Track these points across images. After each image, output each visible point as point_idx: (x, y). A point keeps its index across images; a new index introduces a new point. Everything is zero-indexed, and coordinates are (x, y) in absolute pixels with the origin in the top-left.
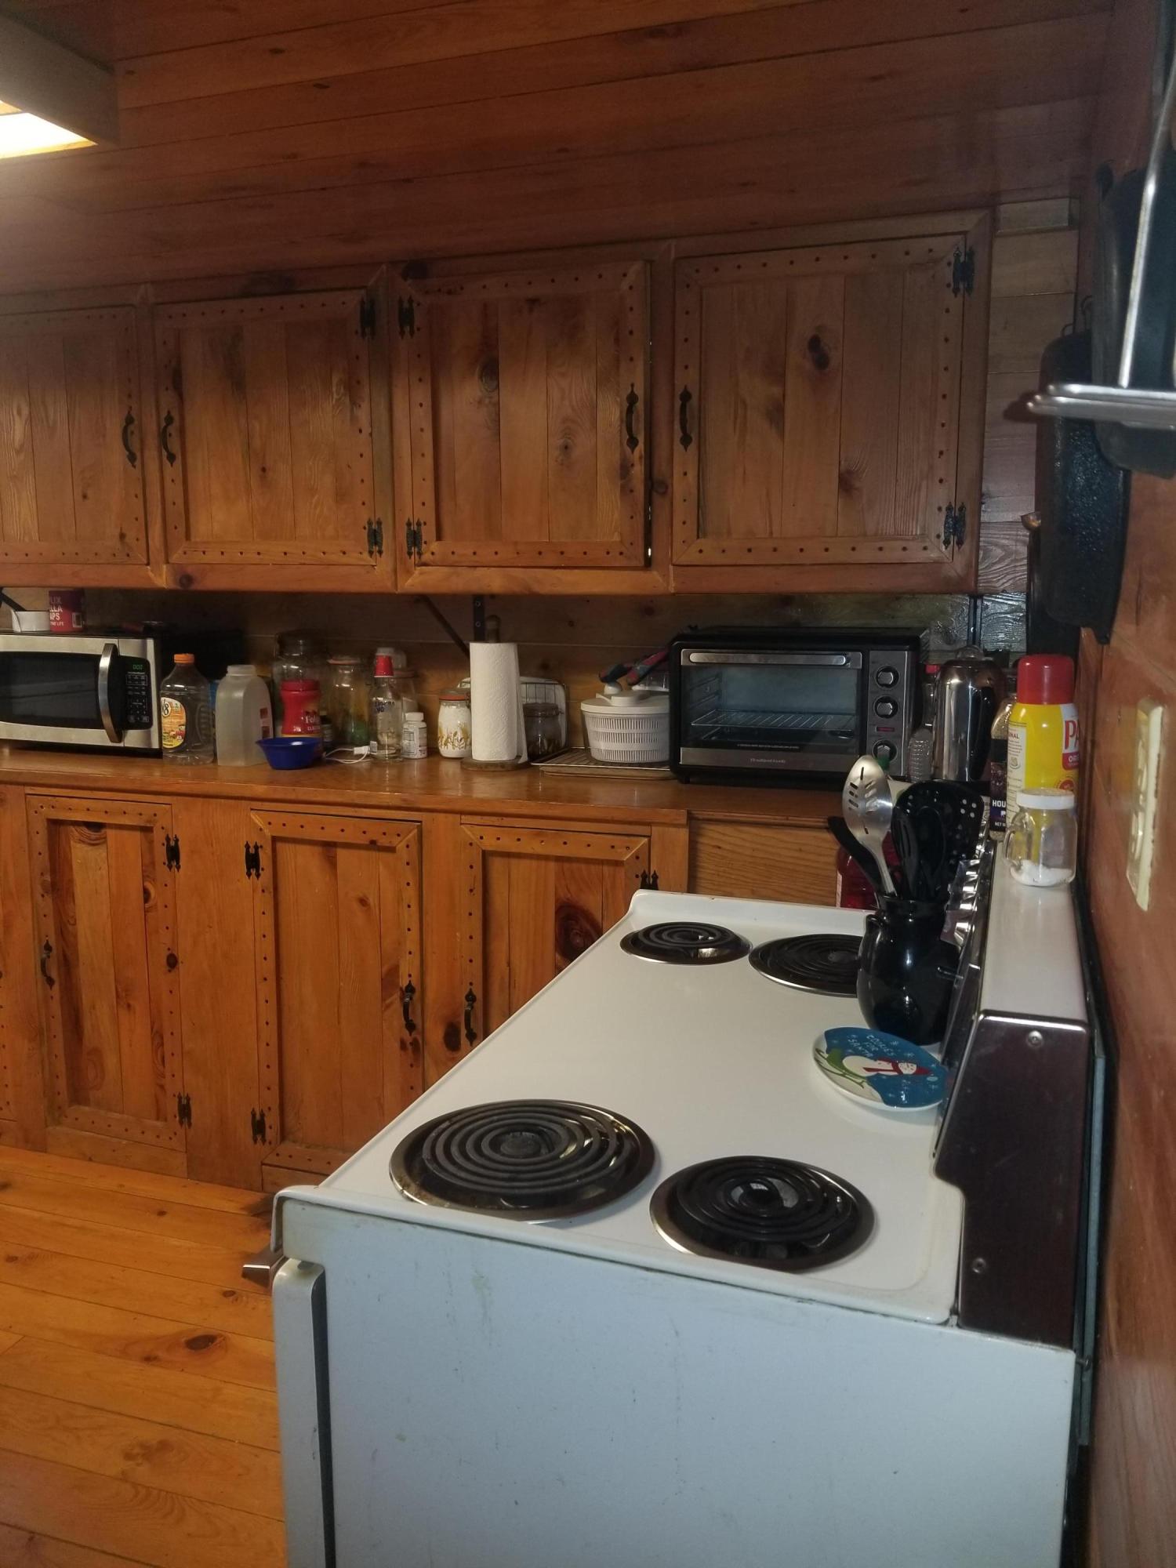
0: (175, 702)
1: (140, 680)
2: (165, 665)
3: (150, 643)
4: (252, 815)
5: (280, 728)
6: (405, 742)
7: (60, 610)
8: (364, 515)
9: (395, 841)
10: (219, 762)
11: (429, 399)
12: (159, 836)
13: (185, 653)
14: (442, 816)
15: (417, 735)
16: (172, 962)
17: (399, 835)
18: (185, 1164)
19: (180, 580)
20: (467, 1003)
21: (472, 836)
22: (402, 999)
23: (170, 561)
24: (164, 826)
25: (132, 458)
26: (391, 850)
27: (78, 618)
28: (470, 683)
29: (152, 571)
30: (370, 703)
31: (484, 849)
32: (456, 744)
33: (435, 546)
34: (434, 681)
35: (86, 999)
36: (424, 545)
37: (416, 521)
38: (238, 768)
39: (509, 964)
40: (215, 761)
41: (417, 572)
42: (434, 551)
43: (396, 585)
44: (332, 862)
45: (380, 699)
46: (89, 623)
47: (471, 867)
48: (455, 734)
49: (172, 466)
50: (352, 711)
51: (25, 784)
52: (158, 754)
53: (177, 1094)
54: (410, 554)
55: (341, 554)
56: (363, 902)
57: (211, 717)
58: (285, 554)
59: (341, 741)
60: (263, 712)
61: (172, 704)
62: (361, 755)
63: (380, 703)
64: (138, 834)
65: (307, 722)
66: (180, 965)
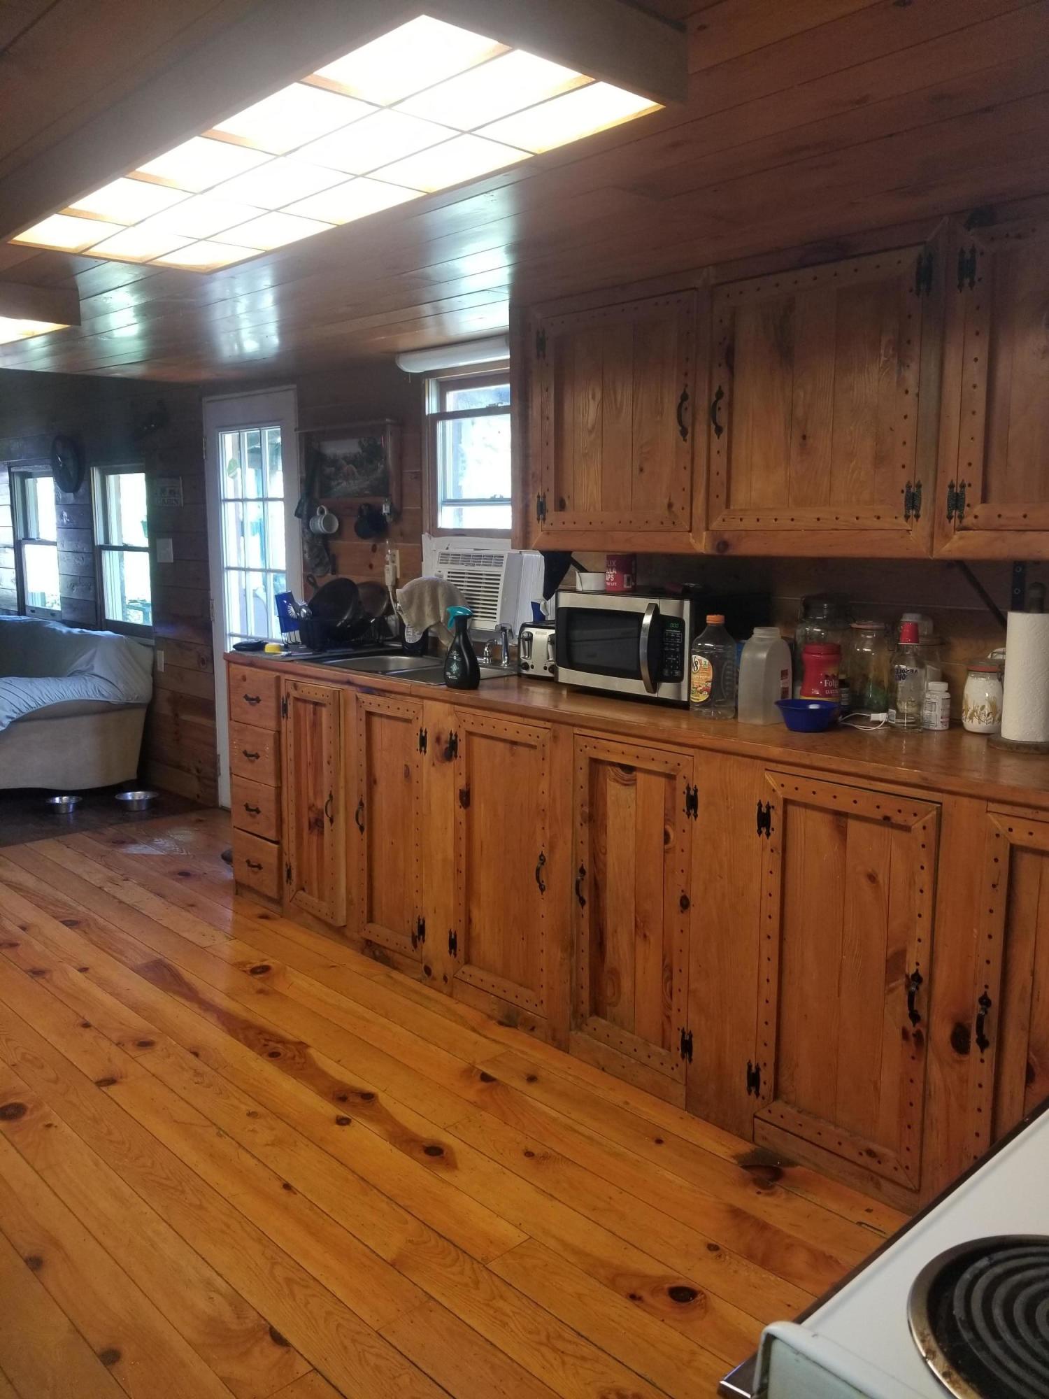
0: (705, 661)
1: (675, 638)
2: (698, 623)
3: (687, 604)
4: (766, 776)
5: (799, 689)
6: (926, 712)
7: (614, 572)
8: (903, 478)
9: (911, 821)
10: (740, 719)
11: (986, 354)
12: (681, 785)
13: (716, 614)
14: (965, 801)
15: (939, 706)
16: (685, 903)
17: (915, 815)
18: (684, 1096)
19: (719, 544)
20: (980, 1006)
21: (999, 827)
22: (907, 986)
23: (710, 529)
24: (686, 776)
25: (684, 432)
26: (906, 829)
27: (628, 579)
28: (1004, 653)
29: (693, 537)
30: (892, 670)
31: (1012, 842)
32: (983, 718)
33: (979, 509)
34: (961, 650)
35: (610, 921)
36: (966, 509)
37: (960, 482)
38: (756, 726)
39: (1033, 973)
40: (735, 717)
41: (956, 537)
42: (977, 514)
43: (931, 550)
44: (842, 832)
45: (903, 667)
46: (639, 583)
47: (996, 860)
48: (983, 707)
49: (718, 438)
50: (871, 676)
51: (574, 725)
52: (686, 706)
53: (681, 1029)
54: (950, 518)
55: (875, 519)
56: (872, 878)
57: (735, 674)
58: (818, 519)
59: (858, 705)
60: (784, 674)
61: (701, 661)
62: (879, 723)
63: (903, 671)
64: (663, 780)
65: (826, 685)
66: (691, 906)
